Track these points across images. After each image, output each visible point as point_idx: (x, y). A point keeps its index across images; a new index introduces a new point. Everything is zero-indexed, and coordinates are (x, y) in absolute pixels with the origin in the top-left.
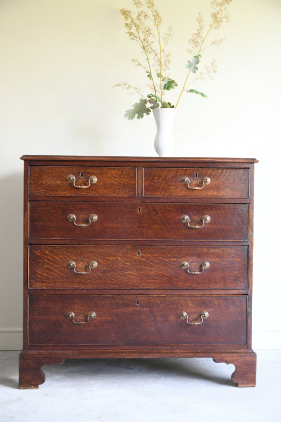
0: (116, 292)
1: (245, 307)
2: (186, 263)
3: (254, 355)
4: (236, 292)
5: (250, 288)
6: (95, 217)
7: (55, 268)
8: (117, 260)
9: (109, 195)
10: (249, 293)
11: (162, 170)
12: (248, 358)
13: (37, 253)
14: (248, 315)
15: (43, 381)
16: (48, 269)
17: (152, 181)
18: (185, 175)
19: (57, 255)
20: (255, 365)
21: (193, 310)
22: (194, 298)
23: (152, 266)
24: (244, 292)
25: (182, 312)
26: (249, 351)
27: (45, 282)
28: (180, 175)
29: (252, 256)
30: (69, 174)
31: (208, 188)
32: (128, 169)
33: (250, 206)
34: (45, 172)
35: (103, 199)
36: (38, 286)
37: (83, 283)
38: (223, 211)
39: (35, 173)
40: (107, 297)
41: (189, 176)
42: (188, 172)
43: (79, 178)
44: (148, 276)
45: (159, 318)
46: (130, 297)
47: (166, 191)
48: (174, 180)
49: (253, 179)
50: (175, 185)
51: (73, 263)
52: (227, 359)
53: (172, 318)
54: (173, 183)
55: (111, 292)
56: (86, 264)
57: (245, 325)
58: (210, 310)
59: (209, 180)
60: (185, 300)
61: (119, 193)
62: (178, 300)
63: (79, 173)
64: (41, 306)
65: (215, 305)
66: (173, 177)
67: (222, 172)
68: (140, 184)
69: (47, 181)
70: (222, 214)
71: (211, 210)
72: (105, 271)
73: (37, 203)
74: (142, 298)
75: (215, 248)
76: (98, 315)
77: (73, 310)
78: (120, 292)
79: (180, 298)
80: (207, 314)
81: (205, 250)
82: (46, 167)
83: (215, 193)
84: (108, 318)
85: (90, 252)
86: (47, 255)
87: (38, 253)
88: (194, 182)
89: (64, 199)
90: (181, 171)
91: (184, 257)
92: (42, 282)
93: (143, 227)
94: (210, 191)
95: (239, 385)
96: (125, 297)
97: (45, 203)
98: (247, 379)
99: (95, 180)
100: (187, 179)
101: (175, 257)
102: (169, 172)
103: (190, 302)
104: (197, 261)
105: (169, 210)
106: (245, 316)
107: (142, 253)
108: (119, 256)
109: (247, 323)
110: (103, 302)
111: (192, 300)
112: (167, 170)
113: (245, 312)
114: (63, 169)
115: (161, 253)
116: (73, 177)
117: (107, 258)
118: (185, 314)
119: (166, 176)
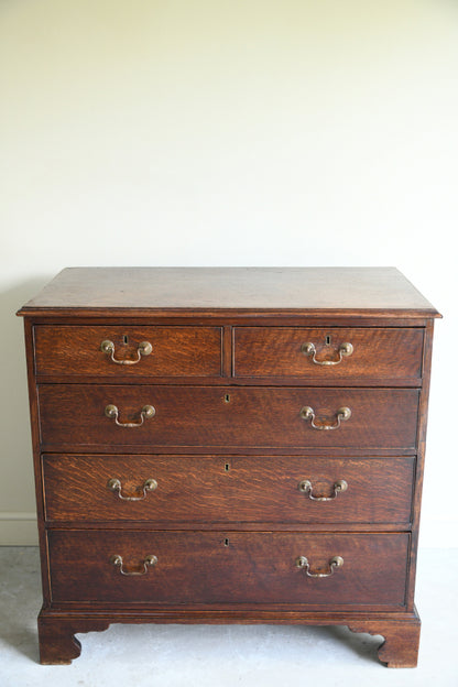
0: (188, 526)
1: (405, 551)
2: (308, 483)
3: (417, 622)
4: (390, 527)
5: (416, 522)
6: (151, 411)
7: (87, 490)
8: (190, 477)
9: (174, 374)
10: (414, 529)
11: (267, 332)
12: (406, 628)
13: (55, 466)
14: (410, 562)
15: (77, 654)
16: (76, 491)
17: (249, 350)
18: (308, 339)
19: (89, 470)
20: (418, 637)
21: (319, 554)
22: (320, 537)
23: (249, 488)
24: (404, 528)
25: (299, 558)
26: (410, 615)
27: (73, 511)
28: (299, 339)
29: (422, 472)
30: (103, 338)
31: (348, 361)
32: (206, 329)
33: (423, 392)
34: (61, 336)
35: (164, 381)
36: (61, 516)
37: (135, 513)
38: (373, 400)
39: (43, 338)
40: (176, 534)
41: (316, 341)
42: (313, 334)
43: (122, 346)
44: (243, 502)
45: (260, 566)
46: (212, 534)
47: (274, 367)
48: (289, 348)
49: (430, 346)
50: (289, 357)
51: (117, 483)
52: (372, 628)
53: (283, 566)
54: (287, 354)
55: (182, 526)
56: (138, 484)
57: (404, 577)
58: (347, 554)
59: (350, 347)
60: (305, 540)
61: (191, 371)
62: (294, 540)
63: (120, 337)
64: (68, 546)
65: (355, 547)
66: (287, 344)
67: (374, 334)
68: (228, 354)
69: (66, 350)
70: (371, 404)
71: (353, 398)
72: (171, 495)
73: (50, 387)
74: (234, 536)
75: (358, 460)
76: (161, 561)
77: (120, 553)
78: (196, 526)
79: (297, 537)
80: (340, 560)
81: (341, 463)
82: (63, 328)
83: (361, 371)
84: (178, 565)
85: (146, 465)
86: (74, 470)
87: (58, 466)
88: (325, 352)
89: (97, 381)
90: (301, 334)
91: (304, 474)
92: (67, 511)
93: (234, 427)
94: (351, 367)
95: (390, 665)
96: (205, 534)
97: (64, 387)
98: (403, 658)
99: (149, 348)
100: (311, 346)
101: (287, 474)
102: (280, 334)
103: (313, 543)
104: (327, 480)
105: (278, 399)
106: (404, 564)
107: (232, 467)
108: (194, 472)
109: (408, 574)
110: (169, 541)
111: (316, 540)
112: (276, 330)
113: (405, 557)
114: (93, 330)
115: (265, 467)
116: (110, 346)
117: (174, 474)
118: (304, 560)
119: (274, 342)
